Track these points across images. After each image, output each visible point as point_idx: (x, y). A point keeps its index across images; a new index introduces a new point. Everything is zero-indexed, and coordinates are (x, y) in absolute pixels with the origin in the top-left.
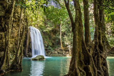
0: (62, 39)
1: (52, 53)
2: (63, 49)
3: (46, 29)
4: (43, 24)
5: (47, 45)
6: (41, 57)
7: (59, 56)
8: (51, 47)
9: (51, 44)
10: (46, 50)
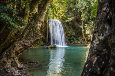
1: (75, 43)
3: (67, 20)
4: (65, 14)
5: (70, 35)
6: (52, 46)
7: (81, 46)
8: (75, 37)
9: (74, 34)
10: (69, 40)
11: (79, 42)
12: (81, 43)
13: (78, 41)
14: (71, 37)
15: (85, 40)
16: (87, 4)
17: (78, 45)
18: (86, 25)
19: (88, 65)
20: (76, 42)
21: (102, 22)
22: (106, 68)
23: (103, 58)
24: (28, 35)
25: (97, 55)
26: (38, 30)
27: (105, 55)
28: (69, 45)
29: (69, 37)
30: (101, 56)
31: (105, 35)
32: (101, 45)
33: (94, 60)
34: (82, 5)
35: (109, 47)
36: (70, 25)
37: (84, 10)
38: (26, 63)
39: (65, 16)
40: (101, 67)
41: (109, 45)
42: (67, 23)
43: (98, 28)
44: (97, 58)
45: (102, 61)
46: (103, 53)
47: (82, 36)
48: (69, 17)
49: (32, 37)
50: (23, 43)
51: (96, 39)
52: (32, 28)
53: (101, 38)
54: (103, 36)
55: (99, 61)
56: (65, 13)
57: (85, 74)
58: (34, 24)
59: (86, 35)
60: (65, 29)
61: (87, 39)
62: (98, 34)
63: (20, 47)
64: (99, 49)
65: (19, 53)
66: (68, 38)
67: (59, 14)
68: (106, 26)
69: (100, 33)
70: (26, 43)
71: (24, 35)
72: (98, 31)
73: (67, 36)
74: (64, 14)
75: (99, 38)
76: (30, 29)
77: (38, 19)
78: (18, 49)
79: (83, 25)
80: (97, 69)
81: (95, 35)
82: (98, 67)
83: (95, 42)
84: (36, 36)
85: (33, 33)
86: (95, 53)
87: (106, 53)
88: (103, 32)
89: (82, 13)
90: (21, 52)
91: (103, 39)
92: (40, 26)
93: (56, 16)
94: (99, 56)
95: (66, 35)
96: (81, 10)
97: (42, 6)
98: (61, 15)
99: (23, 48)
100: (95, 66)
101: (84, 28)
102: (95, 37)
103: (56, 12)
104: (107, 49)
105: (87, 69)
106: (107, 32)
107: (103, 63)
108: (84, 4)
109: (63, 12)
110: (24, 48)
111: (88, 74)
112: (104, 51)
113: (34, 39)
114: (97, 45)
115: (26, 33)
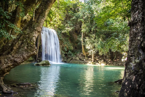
0: (83, 42)
1: (72, 59)
2: (85, 55)
3: (65, 30)
4: (62, 23)
5: (67, 49)
6: (45, 63)
7: (80, 63)
8: (72, 51)
9: (72, 48)
10: (66, 55)
11: (78, 58)
12: (80, 59)
13: (77, 56)
14: (68, 51)
15: (84, 56)
16: (89, 13)
17: (76, 62)
18: (87, 38)
19: (128, 83)
20: (74, 58)
21: (137, 48)
22: (142, 84)
23: (140, 77)
24: (19, 48)
25: (135, 74)
26: (34, 41)
27: (141, 74)
28: (65, 62)
29: (65, 51)
30: (138, 75)
31: (140, 59)
32: (137, 67)
33: (133, 78)
34: (83, 13)
35: (143, 68)
36: (67, 36)
37: (85, 20)
38: (14, 86)
39: (62, 25)
40: (139, 83)
41: (143, 67)
42: (64, 34)
43: (134, 53)
44: (135, 77)
45: (139, 79)
46: (139, 73)
47: (81, 51)
48: (67, 27)
49: (26, 50)
50: (12, 58)
51: (133, 62)
52: (26, 38)
53: (137, 61)
54: (138, 59)
55: (137, 79)
56: (62, 21)
57: (126, 90)
58: (28, 34)
59: (86, 50)
60: (61, 41)
61: (87, 55)
62: (134, 58)
63: (7, 63)
64: (136, 70)
65: (6, 71)
66: (64, 53)
67: (55, 21)
68: (140, 52)
69: (136, 57)
70: (16, 58)
71: (15, 48)
72: (134, 56)
73: (63, 51)
74: (60, 22)
75: (135, 61)
76: (23, 40)
77: (35, 28)
78: (5, 66)
79: (83, 37)
80: (136, 85)
81: (132, 59)
82: (137, 84)
83: (132, 64)
84: (30, 50)
85: (26, 45)
86: (133, 73)
87: (141, 73)
88: (138, 56)
89: (83, 23)
90: (8, 71)
91: (139, 62)
92: (37, 37)
93: (50, 23)
94: (136, 75)
95: (62, 49)
96: (82, 20)
97: (40, 11)
98: (57, 22)
99: (11, 65)
100: (135, 83)
101: (84, 41)
102: (132, 60)
103: (51, 18)
104: (142, 69)
105: (128, 86)
106: (141, 57)
107: (140, 80)
108: (86, 13)
109: (60, 20)
110: (13, 65)
111: (129, 90)
112: (140, 71)
113: (28, 54)
114: (134, 66)
115: (16, 45)
